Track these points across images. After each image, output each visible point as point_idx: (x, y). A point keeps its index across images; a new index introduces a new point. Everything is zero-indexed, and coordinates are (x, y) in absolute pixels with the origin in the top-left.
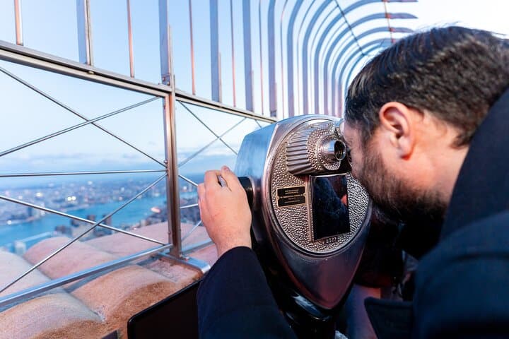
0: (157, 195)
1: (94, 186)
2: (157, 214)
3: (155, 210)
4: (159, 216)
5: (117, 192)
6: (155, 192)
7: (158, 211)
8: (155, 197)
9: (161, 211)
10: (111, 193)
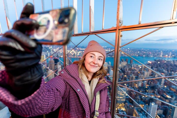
0: (152, 56)
1: (129, 50)
2: (150, 64)
3: (150, 62)
4: (150, 65)
5: (136, 53)
6: (151, 55)
7: (151, 63)
8: (151, 57)
9: (152, 63)
10: (135, 53)
